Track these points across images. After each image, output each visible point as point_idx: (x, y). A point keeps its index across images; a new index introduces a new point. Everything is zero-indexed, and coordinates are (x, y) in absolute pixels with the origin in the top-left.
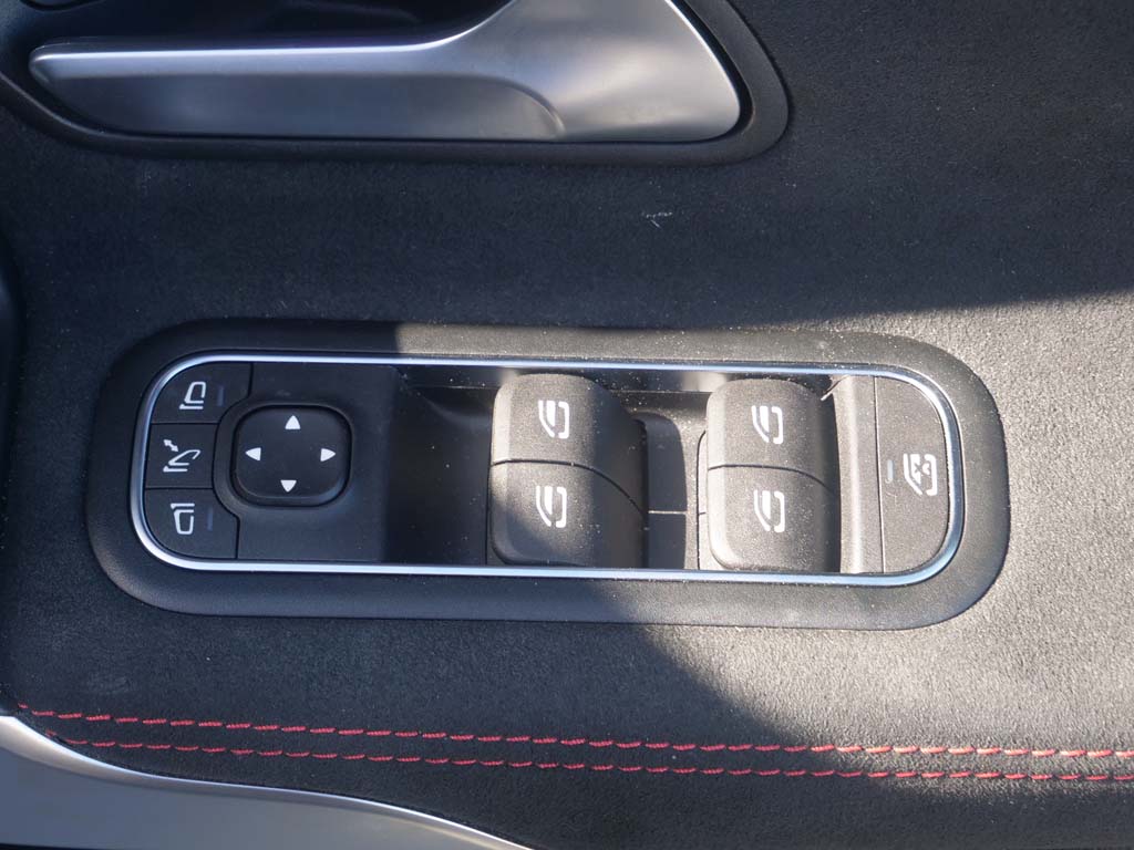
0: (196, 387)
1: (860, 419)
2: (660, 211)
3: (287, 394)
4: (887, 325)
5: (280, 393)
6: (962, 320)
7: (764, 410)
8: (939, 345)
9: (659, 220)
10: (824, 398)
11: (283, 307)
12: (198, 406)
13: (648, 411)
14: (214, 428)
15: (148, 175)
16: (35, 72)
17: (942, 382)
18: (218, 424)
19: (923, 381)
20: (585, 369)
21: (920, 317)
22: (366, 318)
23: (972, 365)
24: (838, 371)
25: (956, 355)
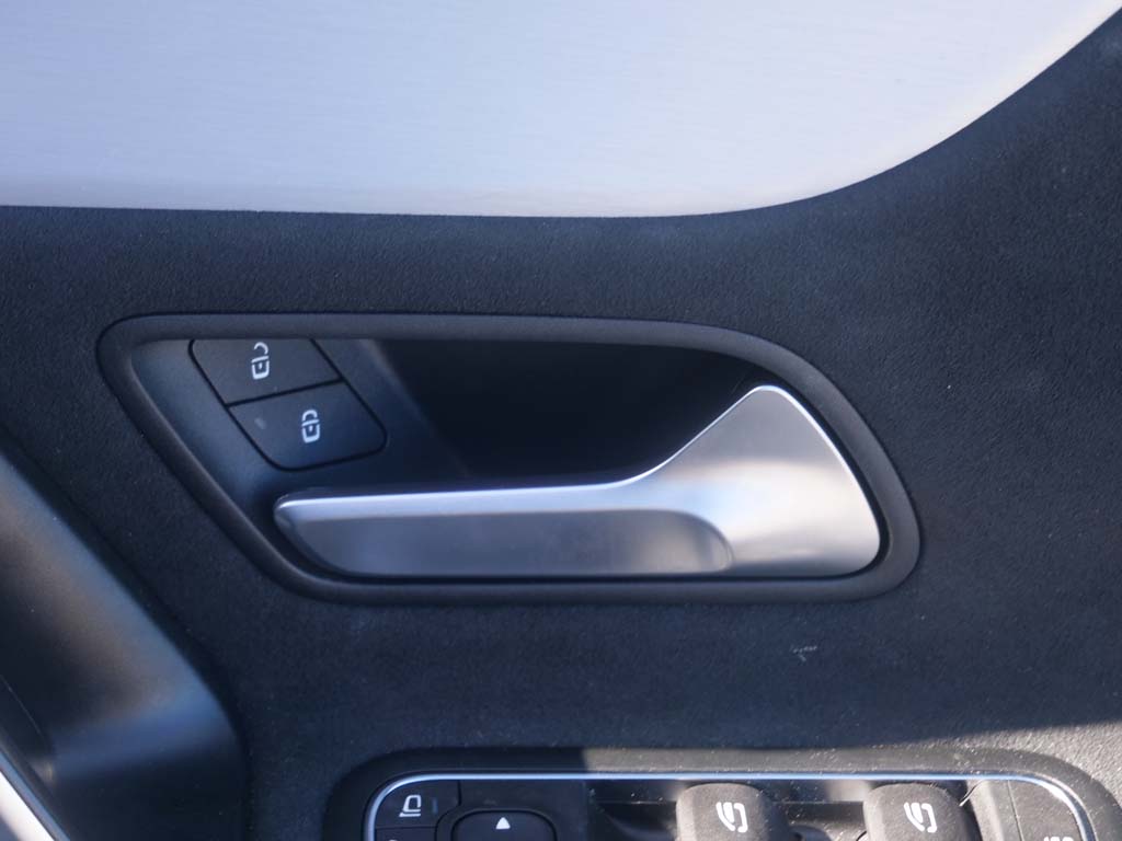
0: (411, 800)
1: (1000, 812)
2: (805, 645)
3: (494, 802)
4: (1010, 741)
5: (487, 802)
6: (1076, 735)
7: (915, 806)
8: (1057, 756)
9: (806, 654)
10: (962, 804)
11: (480, 738)
12: (416, 813)
13: (805, 823)
14: (433, 831)
15: (362, 621)
16: (278, 519)
17: (1066, 783)
18: (437, 827)
19: (1049, 782)
20: (752, 781)
21: (1038, 733)
22: (553, 744)
23: (1090, 770)
24: (974, 778)
25: (1074, 764)
